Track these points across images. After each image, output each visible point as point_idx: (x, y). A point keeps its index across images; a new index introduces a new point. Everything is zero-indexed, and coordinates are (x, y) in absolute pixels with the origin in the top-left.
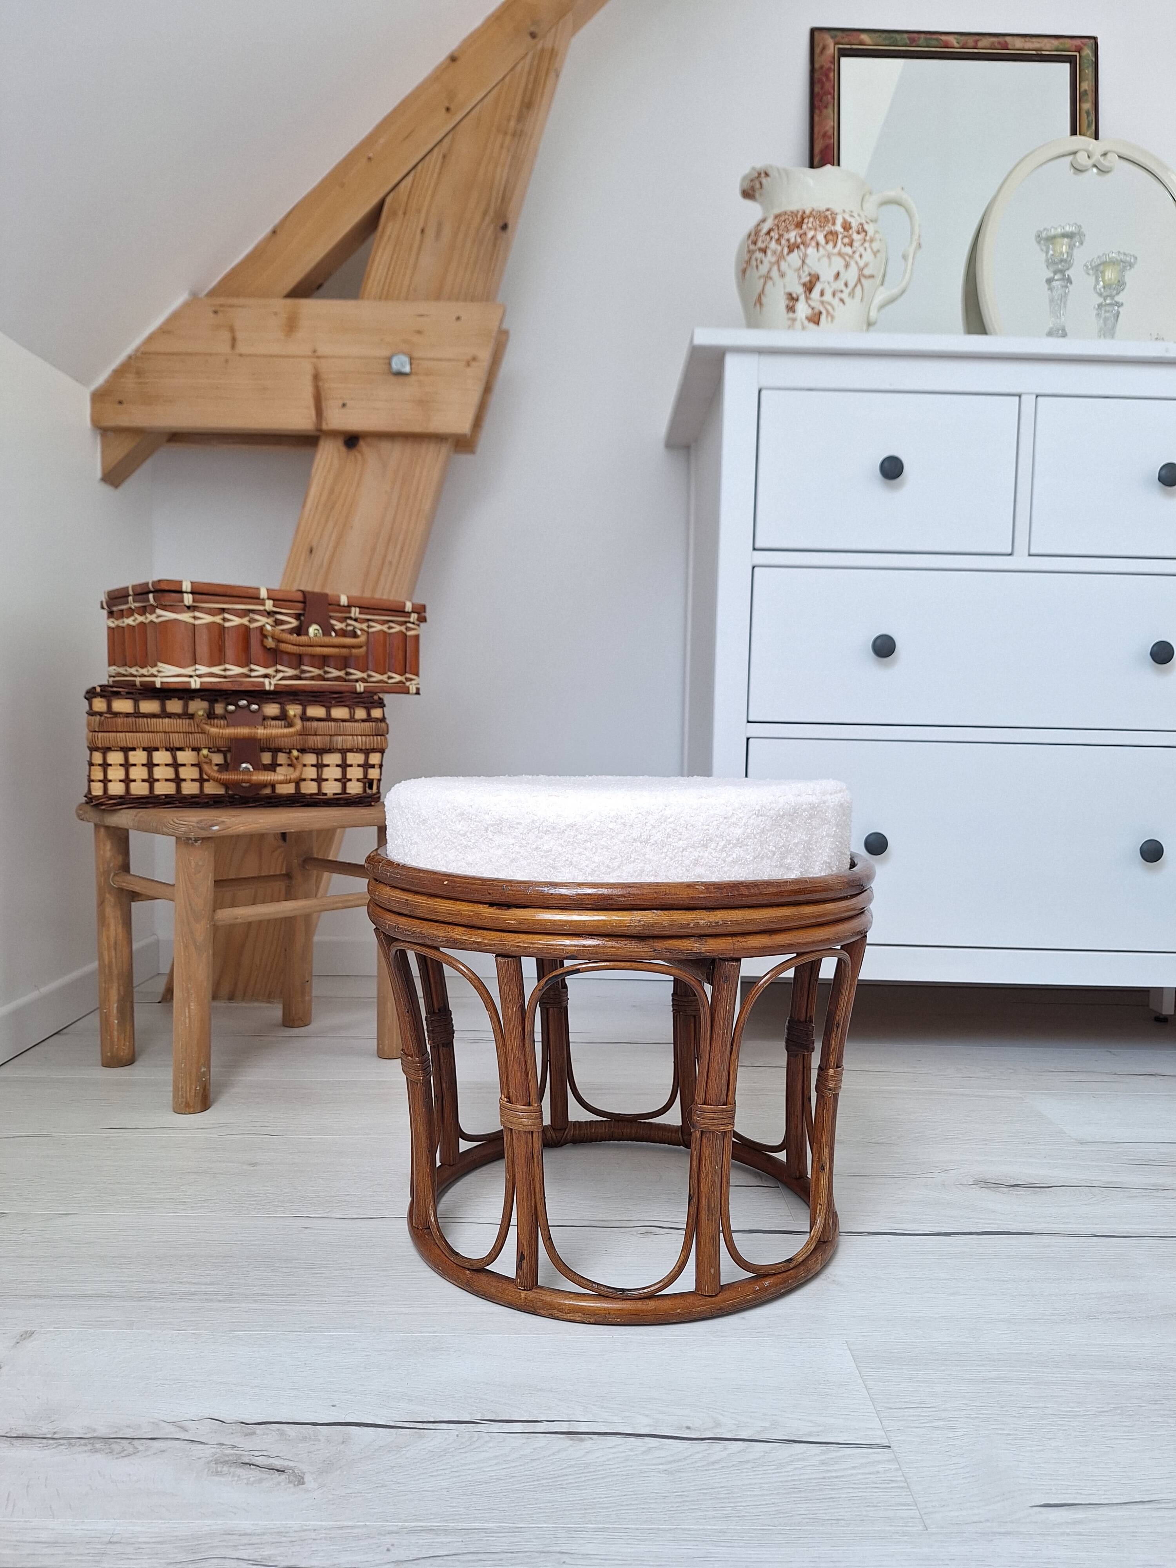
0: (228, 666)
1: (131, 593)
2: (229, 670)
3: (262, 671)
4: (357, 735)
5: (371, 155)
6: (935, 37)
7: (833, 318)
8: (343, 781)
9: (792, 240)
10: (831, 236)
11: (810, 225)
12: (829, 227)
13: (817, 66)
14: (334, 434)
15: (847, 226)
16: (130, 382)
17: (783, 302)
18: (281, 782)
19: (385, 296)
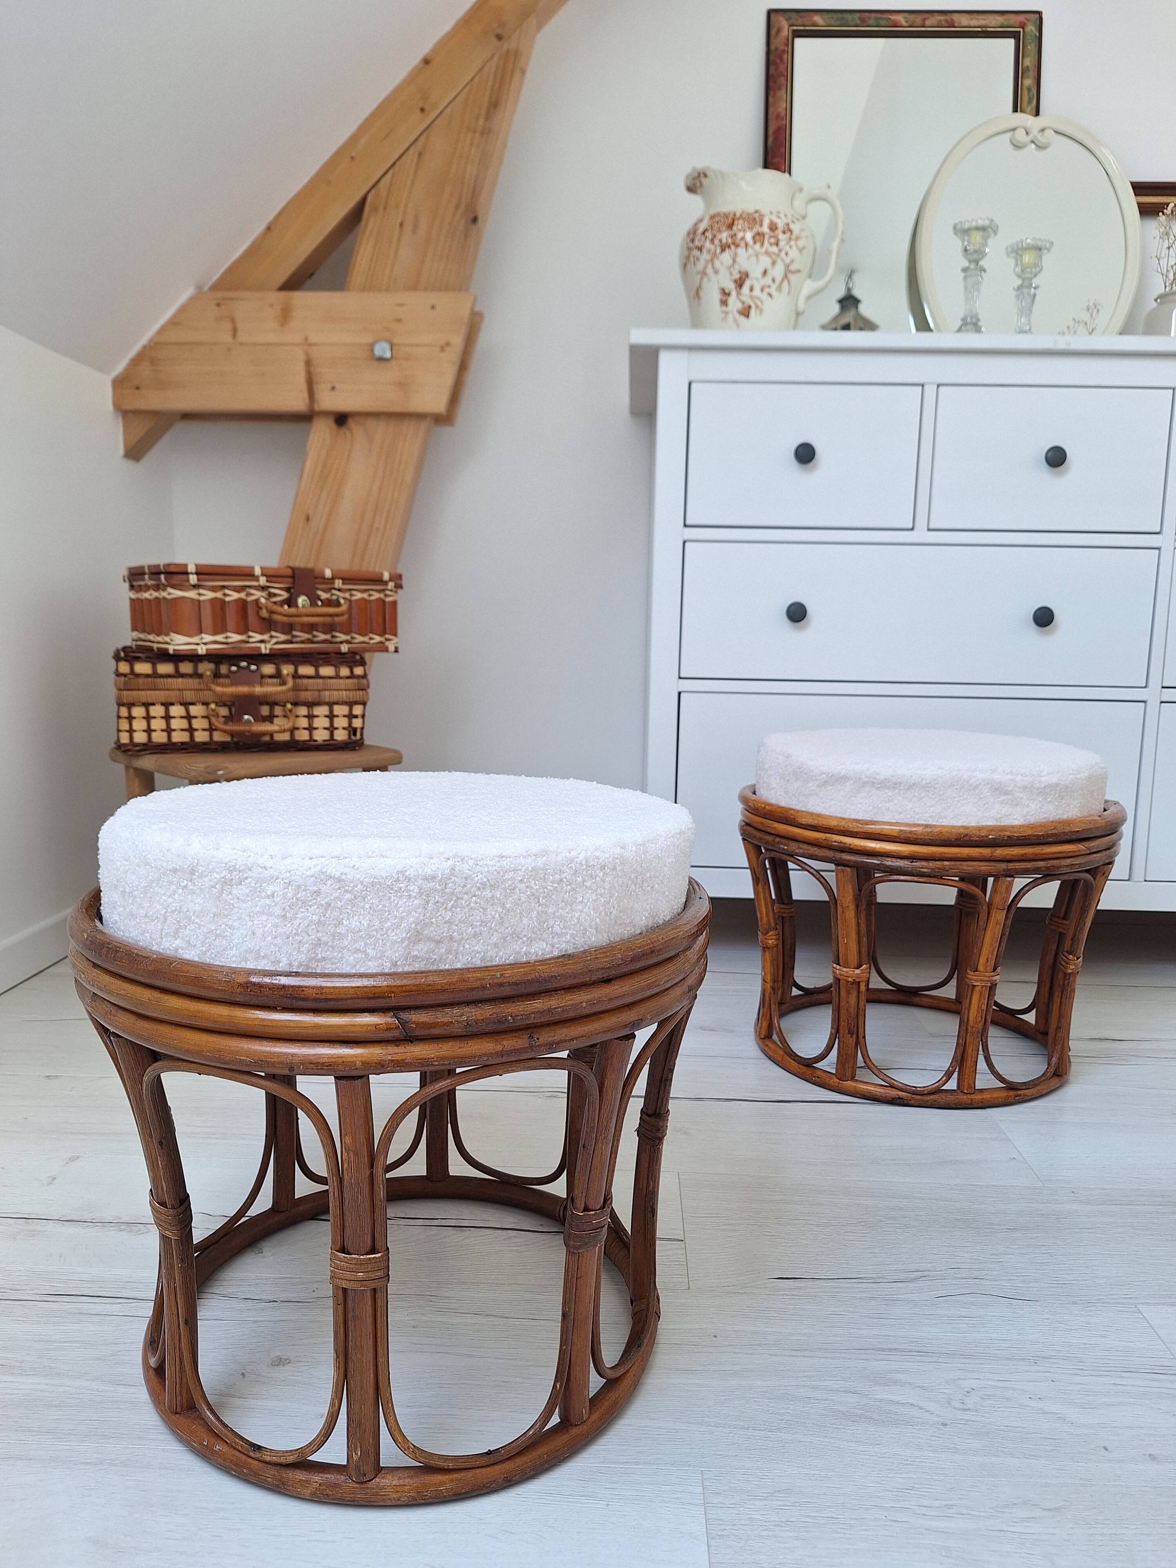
0: (229, 634)
1: (147, 570)
2: (230, 637)
3: (258, 637)
4: (342, 690)
5: (353, 154)
6: (884, 16)
7: (761, 311)
8: (331, 729)
9: (724, 241)
10: (759, 237)
11: (740, 227)
12: (757, 228)
13: (772, 47)
14: (325, 414)
15: (773, 227)
16: (145, 370)
17: (717, 297)
18: (277, 732)
19: (369, 287)
